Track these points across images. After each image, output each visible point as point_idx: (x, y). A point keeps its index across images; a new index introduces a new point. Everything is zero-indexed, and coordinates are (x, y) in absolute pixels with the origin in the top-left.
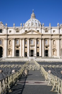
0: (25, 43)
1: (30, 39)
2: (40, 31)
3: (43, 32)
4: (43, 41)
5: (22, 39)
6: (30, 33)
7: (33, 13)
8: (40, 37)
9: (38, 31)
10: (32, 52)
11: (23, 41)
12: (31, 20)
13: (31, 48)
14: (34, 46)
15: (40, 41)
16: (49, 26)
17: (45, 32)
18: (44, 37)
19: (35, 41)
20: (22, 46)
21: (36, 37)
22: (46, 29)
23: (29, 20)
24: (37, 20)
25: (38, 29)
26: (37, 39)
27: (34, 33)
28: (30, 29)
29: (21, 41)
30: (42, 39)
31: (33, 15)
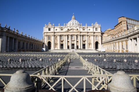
0: (68, 38)
1: (72, 36)
2: (79, 30)
3: (81, 30)
4: (81, 37)
5: (65, 36)
6: (71, 31)
7: (73, 16)
8: (79, 34)
9: (77, 29)
10: (73, 46)
11: (66, 37)
12: (72, 21)
13: (73, 43)
14: (75, 41)
15: (79, 37)
16: (85, 26)
17: (82, 30)
18: (82, 34)
19: (76, 37)
20: (65, 41)
21: (76, 34)
22: (84, 28)
23: (70, 21)
24: (77, 21)
25: (77, 28)
26: (77, 36)
27: (75, 31)
28: (71, 28)
29: (64, 37)
30: (80, 36)
31: (73, 17)
